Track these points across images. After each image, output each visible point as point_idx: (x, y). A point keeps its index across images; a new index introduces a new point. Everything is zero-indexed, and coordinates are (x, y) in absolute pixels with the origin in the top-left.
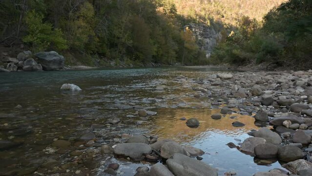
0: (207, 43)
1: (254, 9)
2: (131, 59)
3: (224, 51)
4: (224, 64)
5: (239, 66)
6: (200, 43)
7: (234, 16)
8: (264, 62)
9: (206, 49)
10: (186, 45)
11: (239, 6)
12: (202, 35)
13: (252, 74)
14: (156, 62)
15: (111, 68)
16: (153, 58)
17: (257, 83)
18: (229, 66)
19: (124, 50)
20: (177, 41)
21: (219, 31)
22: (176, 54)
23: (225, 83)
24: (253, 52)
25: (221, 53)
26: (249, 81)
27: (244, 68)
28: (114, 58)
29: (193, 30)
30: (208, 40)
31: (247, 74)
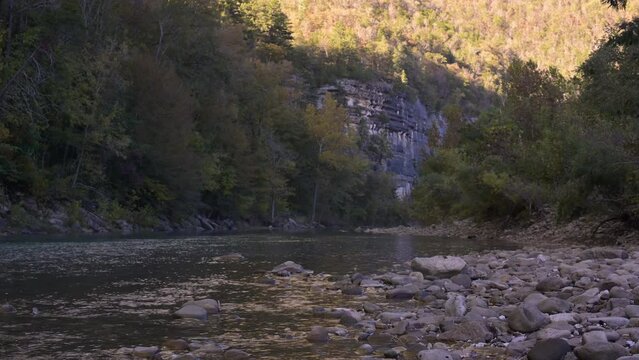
0: (400, 150)
1: (552, 38)
2: (123, 204)
3: (453, 178)
4: (456, 223)
5: (503, 228)
6: (375, 149)
7: (489, 58)
8: (585, 213)
9: (395, 168)
10: (326, 155)
11: (504, 26)
12: (379, 120)
13: (535, 256)
14: (215, 216)
15: (49, 235)
16: (203, 199)
17: (541, 289)
18: (473, 228)
19: (99, 173)
20: (292, 140)
21: (438, 108)
22: (289, 184)
23: (436, 288)
24: (548, 180)
25: (447, 181)
26: (517, 280)
27: (521, 236)
28: (63, 201)
29: (350, 102)
30: (400, 139)
31: (522, 257)
